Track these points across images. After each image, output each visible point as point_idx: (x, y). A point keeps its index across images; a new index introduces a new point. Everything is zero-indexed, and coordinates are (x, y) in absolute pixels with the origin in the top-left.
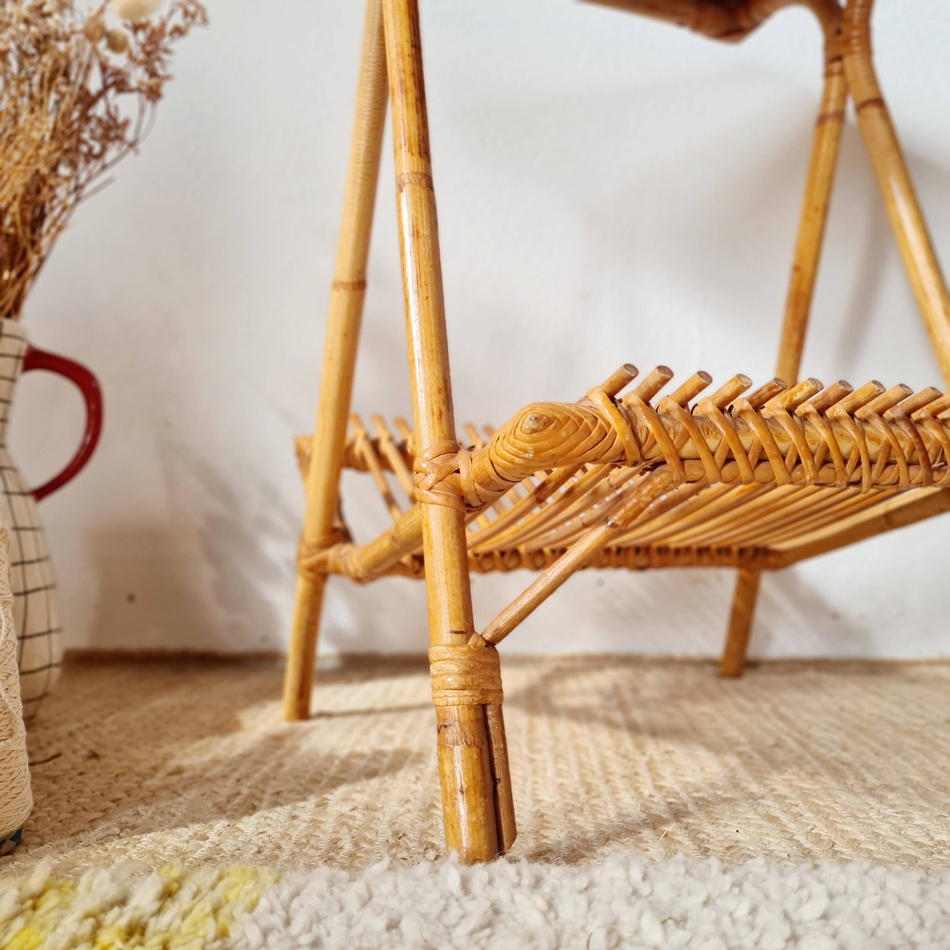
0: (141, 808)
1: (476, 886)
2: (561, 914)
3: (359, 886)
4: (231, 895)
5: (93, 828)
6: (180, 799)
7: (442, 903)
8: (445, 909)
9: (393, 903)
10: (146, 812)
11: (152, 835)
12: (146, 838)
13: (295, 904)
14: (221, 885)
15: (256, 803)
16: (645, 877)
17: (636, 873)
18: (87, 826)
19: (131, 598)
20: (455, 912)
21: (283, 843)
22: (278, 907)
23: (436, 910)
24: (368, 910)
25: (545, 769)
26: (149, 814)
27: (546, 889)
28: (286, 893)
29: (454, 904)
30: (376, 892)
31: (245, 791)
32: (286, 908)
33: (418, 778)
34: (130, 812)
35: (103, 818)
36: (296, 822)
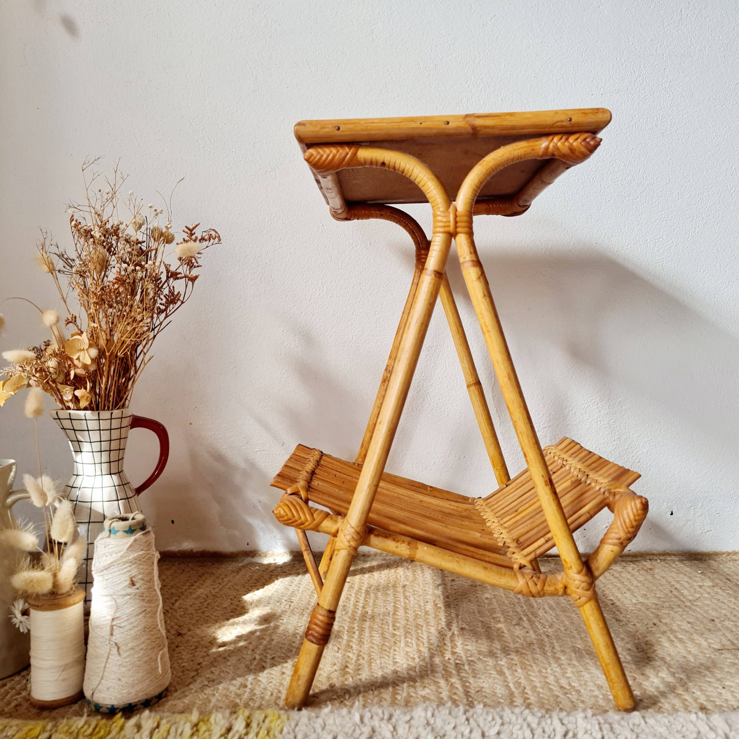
0: (213, 669)
1: (366, 720)
2: (399, 733)
3: (320, 721)
4: (272, 725)
5: (195, 681)
6: (229, 663)
7: (353, 728)
8: (354, 731)
9: (334, 728)
10: (216, 671)
11: (222, 685)
12: (221, 687)
13: (297, 729)
14: (267, 721)
15: (264, 664)
16: (433, 715)
17: (429, 714)
18: (192, 680)
19: (173, 522)
20: (358, 732)
21: (281, 689)
22: (291, 731)
23: (350, 731)
24: (325, 732)
26: (217, 673)
27: (394, 720)
28: (293, 724)
29: (357, 728)
30: (327, 723)
31: (258, 657)
32: (294, 731)
34: (208, 671)
35: (197, 674)
36: (284, 676)
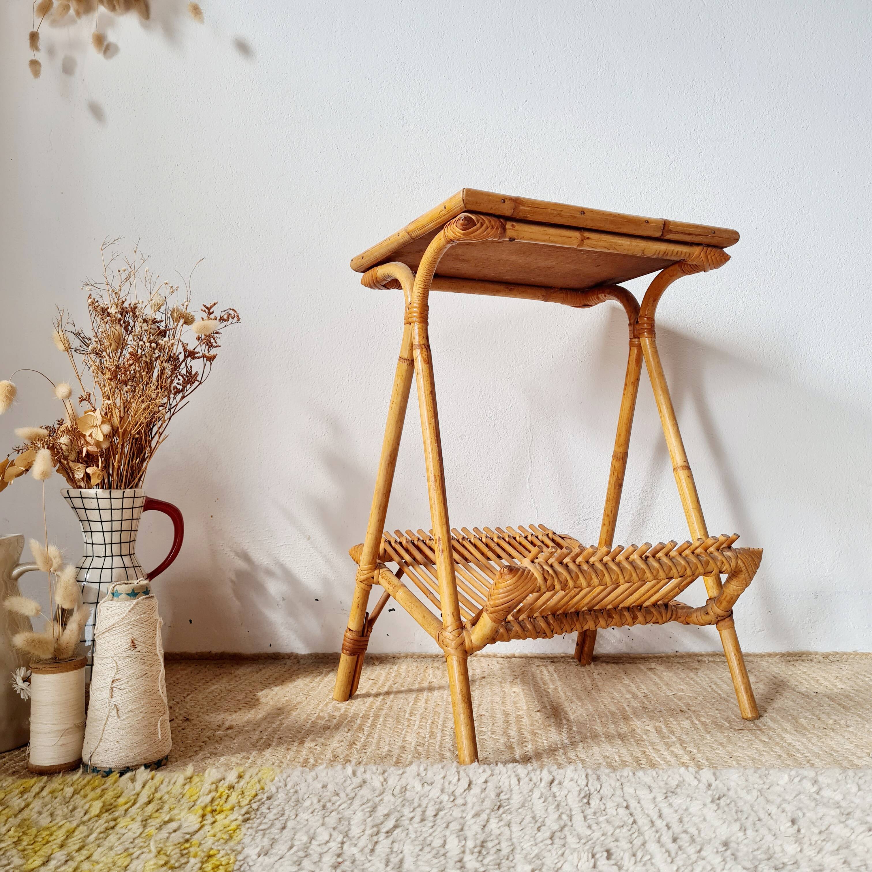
0: (217, 745)
1: (359, 773)
2: (389, 783)
3: (313, 774)
4: (264, 777)
5: (197, 754)
6: (234, 741)
7: (344, 779)
8: (345, 781)
9: (326, 779)
10: (220, 747)
11: (225, 757)
12: (222, 759)
13: (288, 779)
14: (260, 774)
15: (270, 743)
16: (426, 769)
17: (422, 768)
18: (194, 754)
19: (191, 621)
20: (349, 782)
21: (283, 760)
22: (282, 780)
23: (341, 781)
24: (316, 782)
25: (414, 725)
26: (221, 748)
27: (386, 774)
28: (285, 776)
29: (349, 779)
30: (319, 775)
31: (265, 737)
32: (285, 781)
33: (349, 730)
34: (212, 747)
35: (200, 750)
36: (289, 751)
